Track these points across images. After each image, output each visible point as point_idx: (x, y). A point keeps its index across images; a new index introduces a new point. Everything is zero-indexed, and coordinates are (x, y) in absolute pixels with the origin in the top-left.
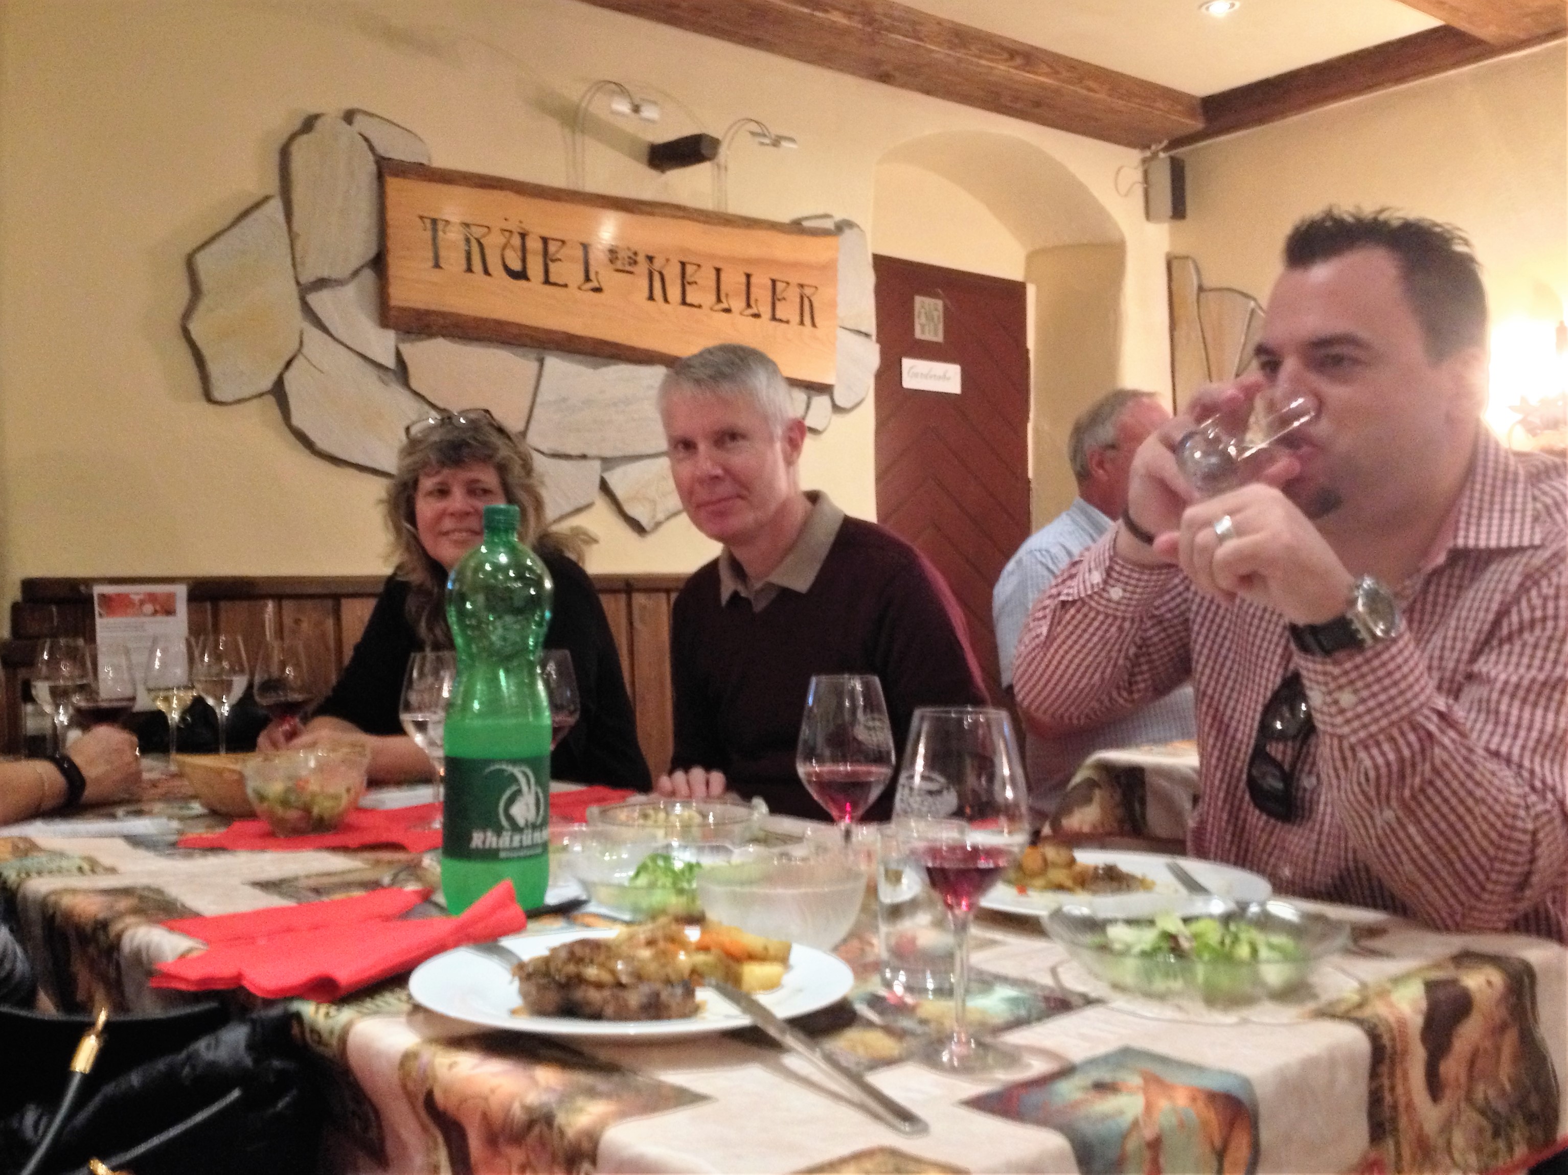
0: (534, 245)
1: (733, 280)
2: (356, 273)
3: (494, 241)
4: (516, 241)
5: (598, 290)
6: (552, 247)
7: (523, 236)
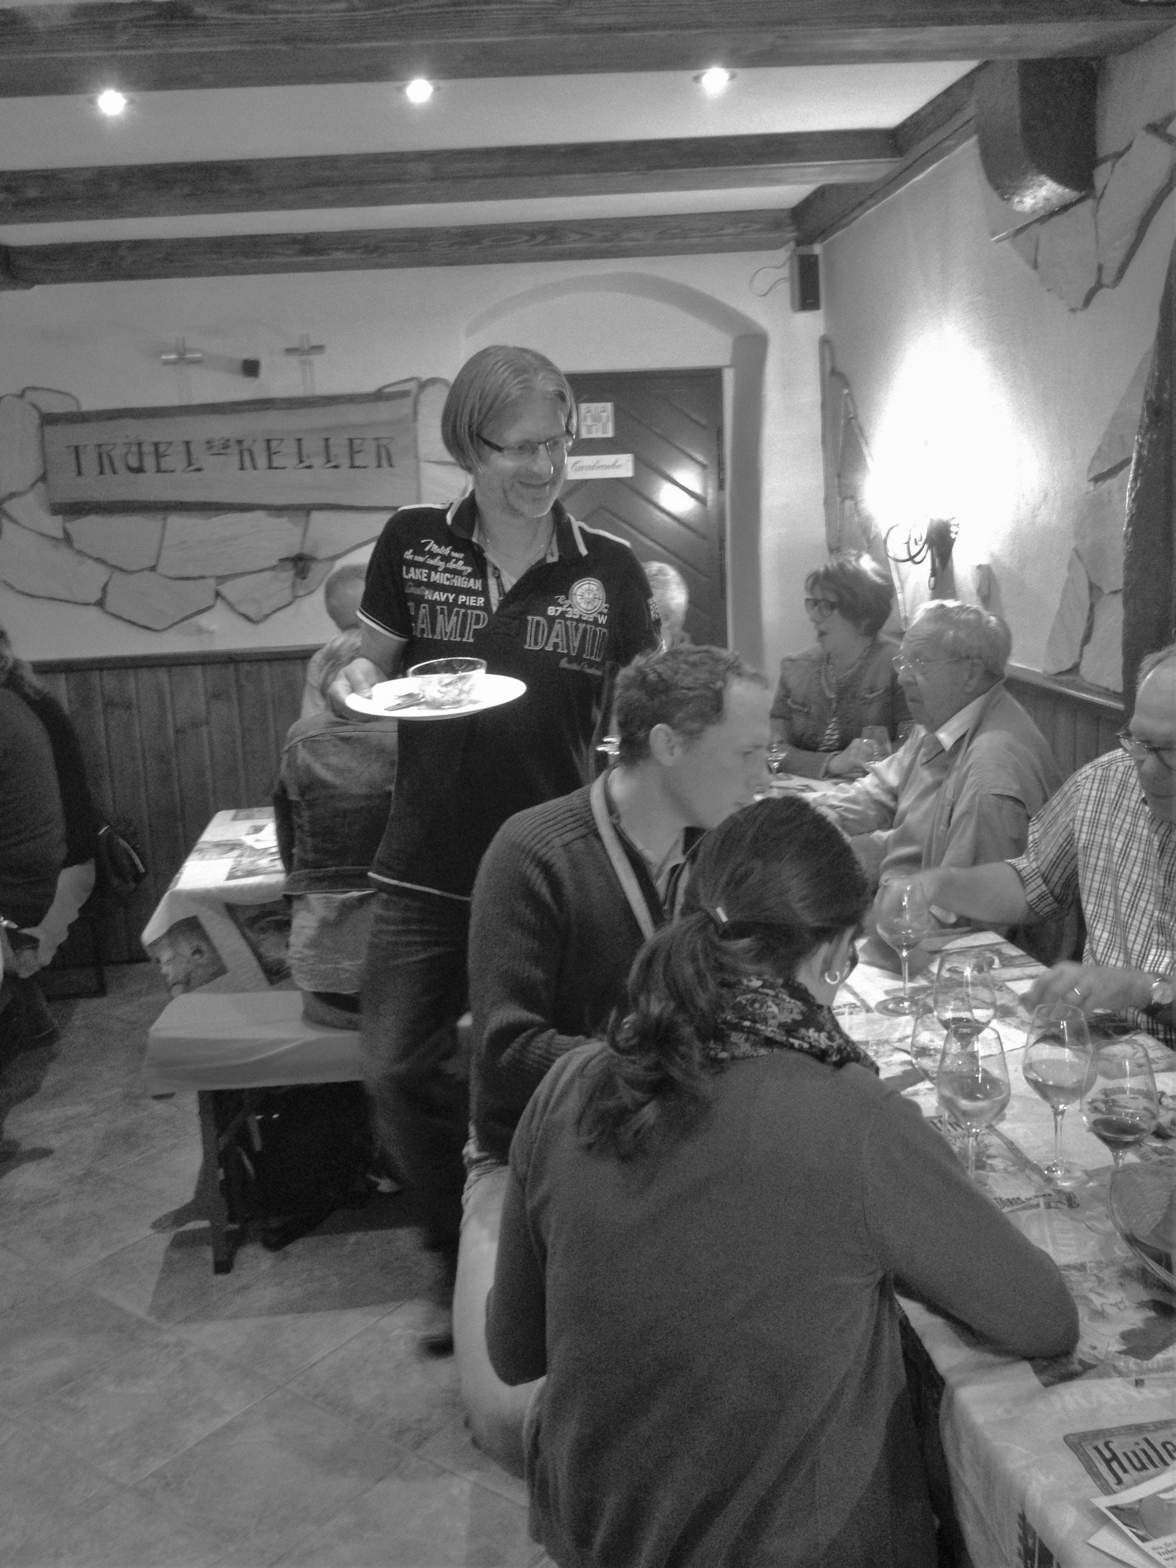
0: (148, 449)
1: (313, 445)
2: (33, 486)
3: (118, 453)
4: (134, 449)
5: (199, 470)
6: (162, 448)
7: (140, 445)
